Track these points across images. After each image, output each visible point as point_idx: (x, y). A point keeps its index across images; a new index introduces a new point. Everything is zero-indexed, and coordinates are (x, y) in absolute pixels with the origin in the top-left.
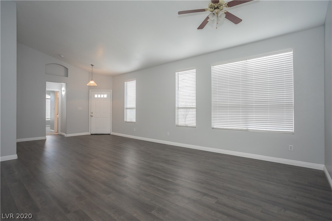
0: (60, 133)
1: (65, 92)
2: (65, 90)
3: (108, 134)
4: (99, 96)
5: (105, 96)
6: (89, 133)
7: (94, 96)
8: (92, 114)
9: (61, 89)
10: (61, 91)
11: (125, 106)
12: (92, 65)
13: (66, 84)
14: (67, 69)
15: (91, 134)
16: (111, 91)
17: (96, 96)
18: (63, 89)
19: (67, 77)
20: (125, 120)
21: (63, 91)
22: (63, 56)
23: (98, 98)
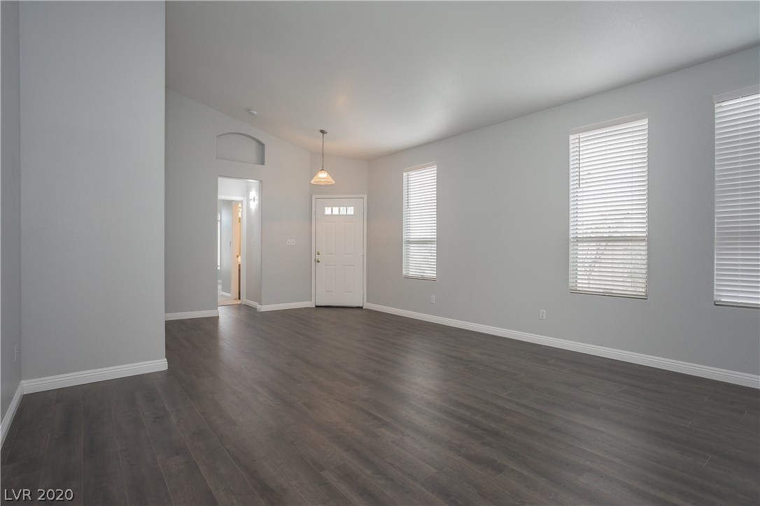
0: (244, 300)
1: (257, 202)
2: (257, 198)
3: (358, 307)
4: (336, 211)
5: (351, 211)
6: (311, 304)
7: (324, 211)
8: (318, 257)
9: (247, 196)
10: (248, 200)
11: (404, 237)
12: (323, 132)
13: (261, 181)
14: (261, 145)
15: (316, 306)
16: (365, 197)
17: (328, 211)
18: (254, 194)
19: (263, 163)
20: (404, 272)
21: (252, 201)
22: (255, 113)
23: (332, 215)
